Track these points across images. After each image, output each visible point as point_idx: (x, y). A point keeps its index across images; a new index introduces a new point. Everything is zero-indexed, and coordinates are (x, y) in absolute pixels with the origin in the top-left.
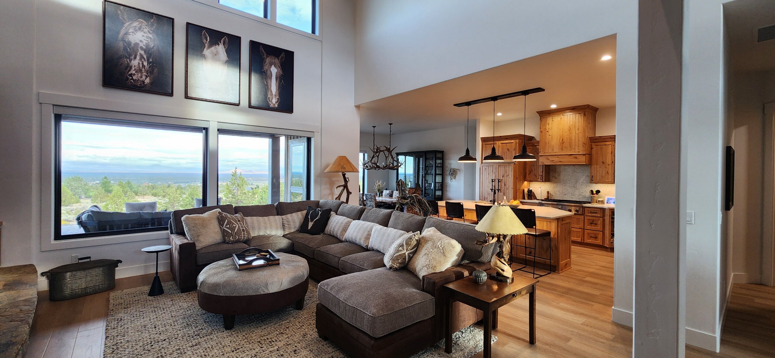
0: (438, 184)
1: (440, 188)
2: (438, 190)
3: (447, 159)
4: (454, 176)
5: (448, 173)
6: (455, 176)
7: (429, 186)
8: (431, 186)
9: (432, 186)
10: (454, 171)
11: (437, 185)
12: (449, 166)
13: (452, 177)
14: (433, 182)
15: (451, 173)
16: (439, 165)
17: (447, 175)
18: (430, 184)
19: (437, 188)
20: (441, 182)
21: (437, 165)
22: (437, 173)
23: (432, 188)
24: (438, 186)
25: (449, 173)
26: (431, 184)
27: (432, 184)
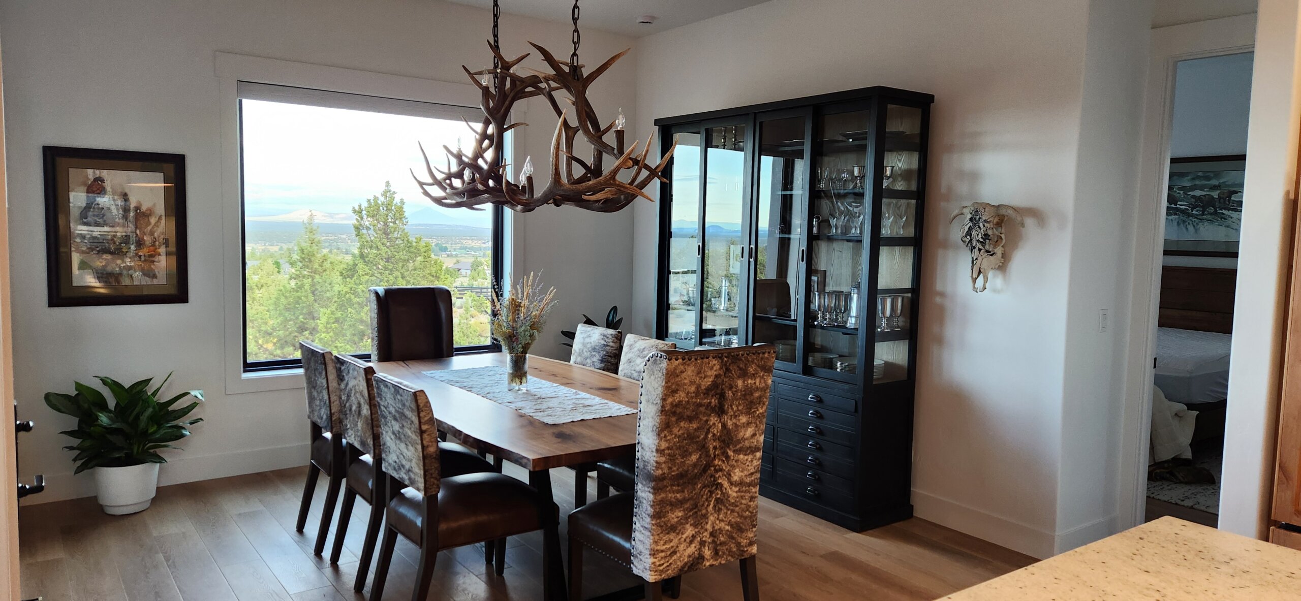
0: (889, 301)
1: (901, 322)
2: (891, 336)
3: (950, 149)
4: (999, 251)
5: (957, 232)
6: (1003, 255)
7: (837, 308)
8: (847, 309)
9: (854, 312)
10: (999, 224)
11: (886, 307)
12: (962, 188)
13: (986, 262)
14: (858, 286)
15: (977, 235)
16: (900, 186)
17: (945, 245)
18: (838, 294)
19: (884, 323)
20: (908, 284)
21: (885, 184)
22: (885, 232)
23: (851, 322)
24: (888, 313)
25: (969, 233)
26: (848, 297)
27: (855, 297)
